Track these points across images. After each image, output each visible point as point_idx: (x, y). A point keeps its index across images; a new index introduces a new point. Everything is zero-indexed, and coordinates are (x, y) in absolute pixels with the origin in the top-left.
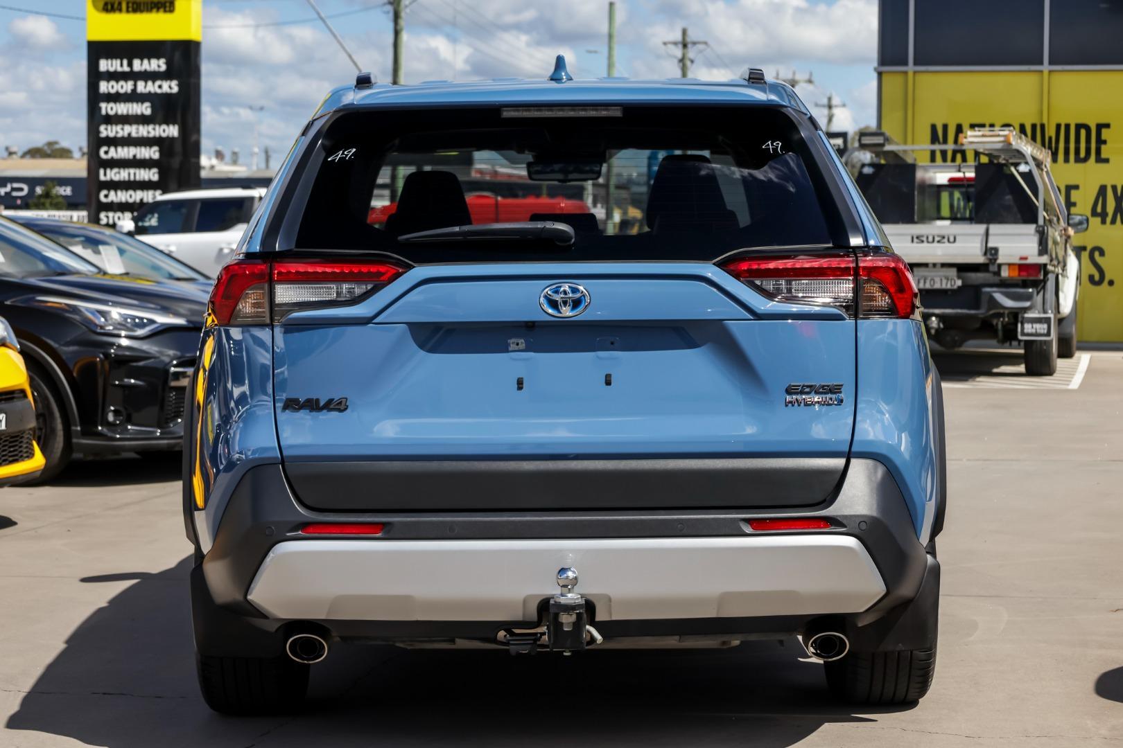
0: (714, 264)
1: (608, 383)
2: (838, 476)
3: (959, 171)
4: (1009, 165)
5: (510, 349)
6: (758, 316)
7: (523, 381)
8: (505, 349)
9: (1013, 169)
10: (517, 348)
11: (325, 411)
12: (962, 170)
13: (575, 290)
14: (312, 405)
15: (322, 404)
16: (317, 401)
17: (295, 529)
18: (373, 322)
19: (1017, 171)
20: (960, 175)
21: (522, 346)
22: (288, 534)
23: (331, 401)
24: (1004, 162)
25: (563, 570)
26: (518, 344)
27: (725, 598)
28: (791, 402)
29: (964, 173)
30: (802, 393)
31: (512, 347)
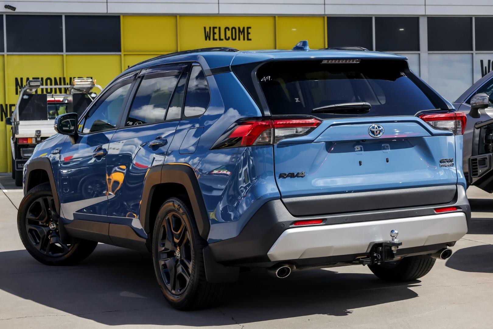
0: (415, 116)
1: (387, 161)
2: (455, 192)
3: (53, 97)
4: (88, 94)
5: (356, 150)
6: (432, 134)
7: (361, 162)
8: (354, 151)
9: (89, 96)
10: (358, 150)
11: (296, 177)
12: (54, 97)
13: (379, 127)
14: (292, 175)
15: (295, 174)
16: (293, 174)
17: (291, 224)
18: (314, 141)
19: (91, 96)
20: (53, 99)
21: (359, 149)
22: (290, 226)
23: (298, 173)
24: (85, 93)
25: (392, 231)
26: (358, 148)
27: (429, 238)
28: (442, 166)
29: (54, 98)
30: (444, 162)
31: (356, 149)
